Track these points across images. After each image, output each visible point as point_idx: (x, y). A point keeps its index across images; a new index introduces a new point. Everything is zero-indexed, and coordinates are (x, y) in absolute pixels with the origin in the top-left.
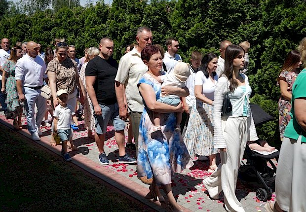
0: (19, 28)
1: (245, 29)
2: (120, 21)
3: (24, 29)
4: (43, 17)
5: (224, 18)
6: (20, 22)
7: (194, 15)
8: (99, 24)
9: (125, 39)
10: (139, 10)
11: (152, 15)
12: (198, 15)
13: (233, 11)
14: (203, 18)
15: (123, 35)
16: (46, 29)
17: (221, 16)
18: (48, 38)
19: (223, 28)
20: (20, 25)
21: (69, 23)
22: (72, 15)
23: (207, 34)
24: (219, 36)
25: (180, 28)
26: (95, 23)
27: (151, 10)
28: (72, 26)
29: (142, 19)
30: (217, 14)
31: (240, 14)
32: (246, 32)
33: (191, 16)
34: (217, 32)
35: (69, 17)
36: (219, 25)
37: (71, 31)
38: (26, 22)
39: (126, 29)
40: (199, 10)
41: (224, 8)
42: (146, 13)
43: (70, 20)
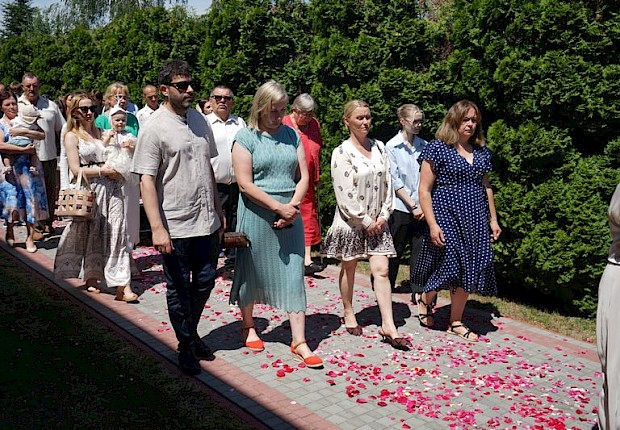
0: (13, 61)
1: (294, 68)
2: (139, 53)
3: (22, 64)
4: (49, 43)
5: (261, 51)
6: (16, 52)
7: (222, 46)
8: (122, 56)
10: (165, 35)
11: (185, 44)
12: (227, 45)
13: (273, 41)
14: (234, 51)
15: (144, 75)
16: (52, 63)
17: (255, 47)
18: (57, 79)
19: (261, 67)
20: (14, 57)
21: (84, 54)
22: (90, 40)
23: (237, 74)
24: (256, 77)
25: (207, 65)
26: (115, 54)
27: (183, 36)
28: (90, 59)
29: (171, 51)
30: (251, 45)
31: (287, 46)
32: (295, 71)
33: (218, 47)
34: (253, 72)
35: (84, 43)
36: (254, 61)
37: (87, 67)
38: (25, 51)
39: (147, 66)
40: (227, 38)
41: (259, 37)
42: (176, 40)
43: (86, 48)
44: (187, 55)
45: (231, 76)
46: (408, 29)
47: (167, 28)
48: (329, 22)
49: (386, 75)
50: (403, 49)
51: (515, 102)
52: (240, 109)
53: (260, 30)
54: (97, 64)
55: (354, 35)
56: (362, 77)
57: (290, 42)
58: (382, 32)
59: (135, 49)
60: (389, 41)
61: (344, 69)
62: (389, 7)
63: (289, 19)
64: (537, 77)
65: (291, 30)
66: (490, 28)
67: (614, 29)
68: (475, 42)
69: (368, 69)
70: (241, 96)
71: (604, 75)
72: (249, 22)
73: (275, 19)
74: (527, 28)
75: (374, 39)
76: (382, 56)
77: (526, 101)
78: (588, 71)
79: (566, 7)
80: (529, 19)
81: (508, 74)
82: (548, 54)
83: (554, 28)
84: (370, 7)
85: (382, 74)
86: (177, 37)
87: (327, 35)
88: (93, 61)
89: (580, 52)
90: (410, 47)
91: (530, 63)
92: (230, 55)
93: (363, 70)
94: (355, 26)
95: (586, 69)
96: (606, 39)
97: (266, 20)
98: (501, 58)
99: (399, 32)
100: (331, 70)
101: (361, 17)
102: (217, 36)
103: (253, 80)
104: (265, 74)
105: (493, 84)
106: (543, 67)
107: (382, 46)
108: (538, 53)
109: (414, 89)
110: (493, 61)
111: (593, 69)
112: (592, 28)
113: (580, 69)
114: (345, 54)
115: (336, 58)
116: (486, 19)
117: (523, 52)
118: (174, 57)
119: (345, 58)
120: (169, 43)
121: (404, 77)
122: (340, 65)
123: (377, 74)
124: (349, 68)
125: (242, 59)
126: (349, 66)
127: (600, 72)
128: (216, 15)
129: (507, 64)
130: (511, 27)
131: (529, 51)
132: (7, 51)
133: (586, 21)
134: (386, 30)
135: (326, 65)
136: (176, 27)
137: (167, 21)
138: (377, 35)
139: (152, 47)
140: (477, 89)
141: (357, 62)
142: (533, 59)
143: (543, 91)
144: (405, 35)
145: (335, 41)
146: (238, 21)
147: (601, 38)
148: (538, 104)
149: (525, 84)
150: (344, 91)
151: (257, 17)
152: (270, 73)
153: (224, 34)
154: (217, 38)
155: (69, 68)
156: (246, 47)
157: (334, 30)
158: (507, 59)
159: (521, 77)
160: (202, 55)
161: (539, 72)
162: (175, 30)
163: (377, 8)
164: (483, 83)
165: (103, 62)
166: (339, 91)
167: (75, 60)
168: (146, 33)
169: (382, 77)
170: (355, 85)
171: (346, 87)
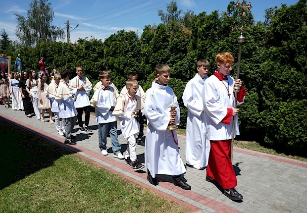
47: (28, 53)
55: (60, 55)
58: (66, 55)
63: (52, 51)
76: (66, 60)
86: (30, 55)
93: (62, 63)
96: (94, 57)
101: (61, 52)
107: (66, 58)
113: (90, 63)
119: (59, 61)
120: (29, 57)
151: (44, 51)
170: (61, 67)
171: (60, 67)
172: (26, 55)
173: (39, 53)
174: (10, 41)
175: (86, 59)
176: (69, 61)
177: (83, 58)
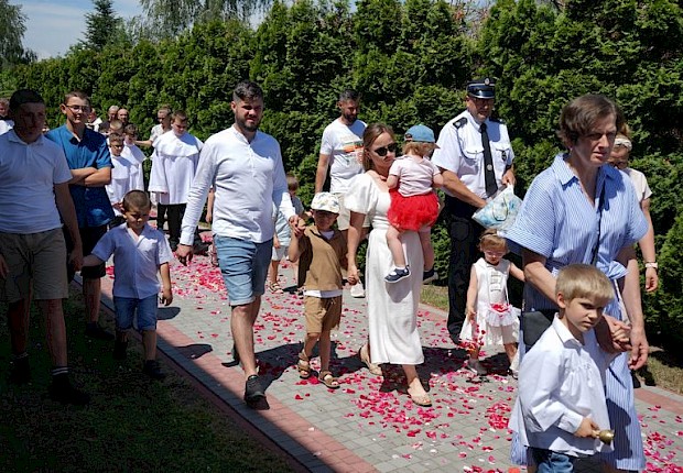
0: (82, 74)
1: (341, 84)
2: (196, 67)
3: (91, 78)
4: (117, 57)
5: (306, 67)
6: (85, 66)
7: (270, 61)
8: (182, 70)
9: (202, 97)
10: (221, 50)
11: (241, 59)
12: (274, 61)
13: (319, 57)
14: (281, 67)
15: (199, 90)
16: (120, 77)
17: (301, 63)
19: (307, 83)
20: (84, 71)
21: (148, 68)
22: (154, 54)
23: (283, 89)
24: (302, 93)
26: (175, 69)
27: (239, 51)
28: (153, 73)
29: (226, 66)
30: (297, 60)
31: (333, 62)
32: (341, 88)
34: (299, 88)
35: (148, 57)
36: (300, 77)
37: (150, 82)
38: (95, 65)
39: (203, 81)
40: (274, 53)
41: (304, 53)
42: (231, 55)
43: (150, 63)
44: (241, 70)
45: (277, 92)
46: (444, 46)
47: (223, 43)
48: (368, 38)
49: (421, 92)
50: (438, 66)
51: (531, 121)
52: (285, 125)
53: (306, 46)
54: (160, 79)
55: (391, 52)
56: (397, 94)
57: (337, 58)
58: (418, 48)
59: (191, 64)
60: (424, 59)
61: (381, 86)
62: (425, 24)
63: (336, 35)
64: (550, 96)
65: (338, 45)
66: (509, 47)
67: (627, 49)
68: (495, 60)
69: (404, 86)
70: (287, 112)
71: (618, 95)
72: (295, 38)
73: (322, 35)
74: (542, 47)
75: (410, 55)
76: (417, 73)
77: (540, 120)
78: (602, 90)
79: (579, 26)
80: (542, 37)
81: (524, 93)
82: (562, 72)
83: (567, 47)
84: (407, 23)
85: (417, 91)
86: (232, 52)
87: (366, 51)
88: (156, 76)
89: (593, 71)
90: (445, 64)
91: (545, 82)
92: (277, 71)
93: (399, 87)
94: (392, 42)
95: (600, 88)
96: (619, 59)
97: (312, 35)
98: (518, 77)
99: (435, 48)
100: (367, 87)
101: (397, 34)
102: (265, 51)
103: (298, 96)
104: (311, 90)
105: (511, 103)
106: (556, 85)
107: (418, 63)
108: (552, 72)
109: (450, 106)
110: (510, 79)
111: (608, 89)
112: (606, 47)
113: (593, 88)
114: (381, 70)
115: (372, 75)
116: (503, 38)
117: (539, 71)
118: (229, 72)
119: (381, 75)
120: (225, 58)
121: (439, 94)
122: (377, 82)
123: (412, 92)
124: (385, 85)
125: (288, 75)
126: (385, 83)
127: (614, 92)
128: (265, 30)
129: (522, 83)
130: (526, 46)
131: (544, 70)
132: (76, 65)
133: (599, 40)
134: (422, 47)
135: (363, 82)
136: (232, 41)
137: (223, 36)
138: (413, 52)
139: (208, 62)
140: (497, 107)
141: (392, 78)
142: (548, 77)
143: (556, 110)
144: (440, 52)
145: (373, 57)
146: (285, 36)
147: (613, 57)
148: (552, 123)
149: (540, 103)
150: (380, 108)
151: (303, 32)
152: (316, 89)
153: (271, 49)
154: (266, 54)
155: (135, 83)
156: (292, 62)
157: (372, 46)
158: (523, 78)
159: (536, 95)
160: (252, 70)
161: (553, 91)
162: (230, 45)
163: (414, 25)
164: (502, 102)
165: (165, 76)
166: (376, 108)
167: (139, 74)
168: (202, 47)
169: (416, 93)
170: (391, 102)
171: (383, 104)
172: (214, 53)
173: (284, 39)
174: (119, 20)
175: (568, 66)
176: (430, 79)
177: (556, 62)
